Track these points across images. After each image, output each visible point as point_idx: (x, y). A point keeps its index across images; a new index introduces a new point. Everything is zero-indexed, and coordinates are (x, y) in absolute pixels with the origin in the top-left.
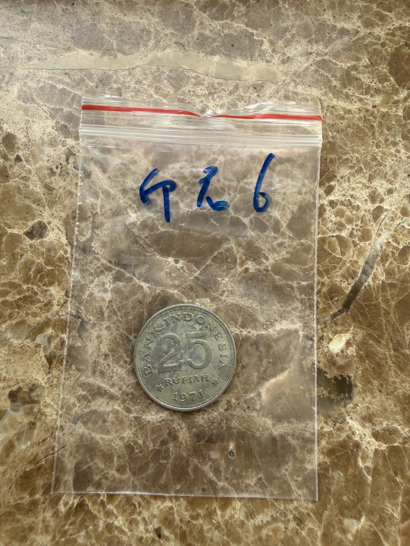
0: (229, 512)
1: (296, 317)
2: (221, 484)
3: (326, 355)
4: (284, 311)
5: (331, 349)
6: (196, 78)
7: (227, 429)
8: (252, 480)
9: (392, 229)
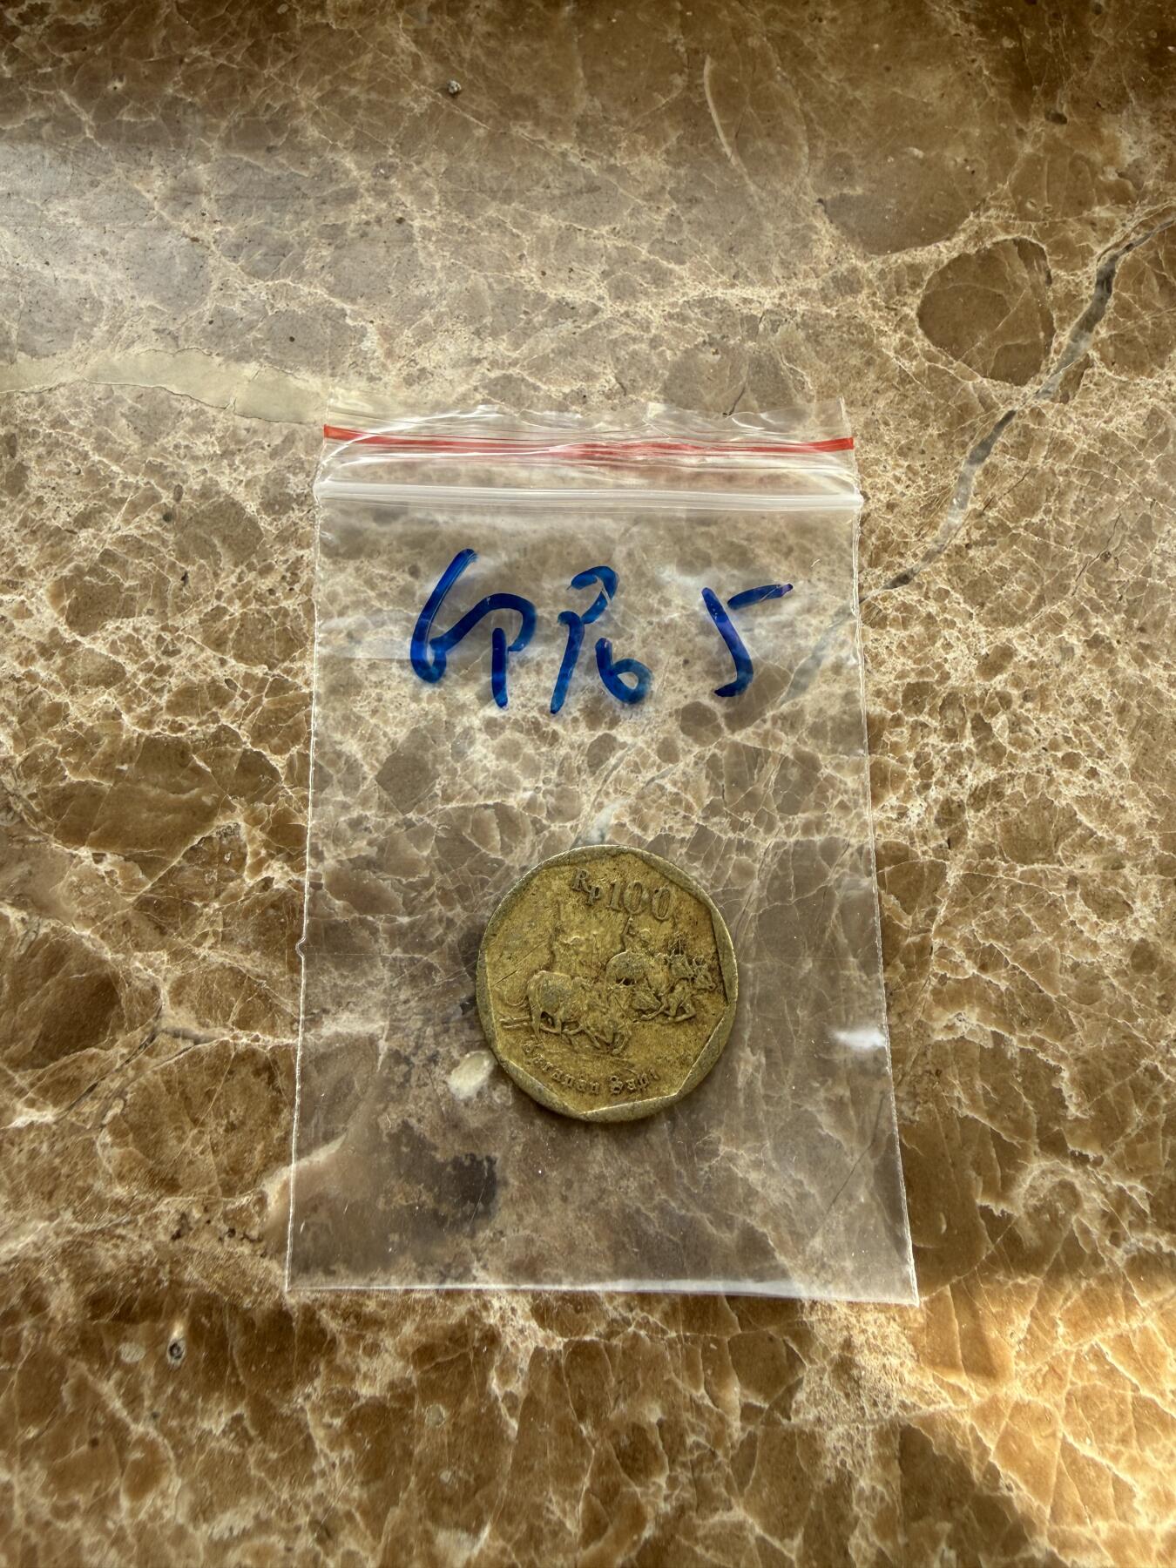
0: (150, 1501)
1: (376, 1005)
2: (138, 1429)
3: (438, 1101)
4: (348, 988)
5: (453, 1090)
6: (197, 414)
7: (170, 1287)
8: (217, 1423)
9: (633, 792)
